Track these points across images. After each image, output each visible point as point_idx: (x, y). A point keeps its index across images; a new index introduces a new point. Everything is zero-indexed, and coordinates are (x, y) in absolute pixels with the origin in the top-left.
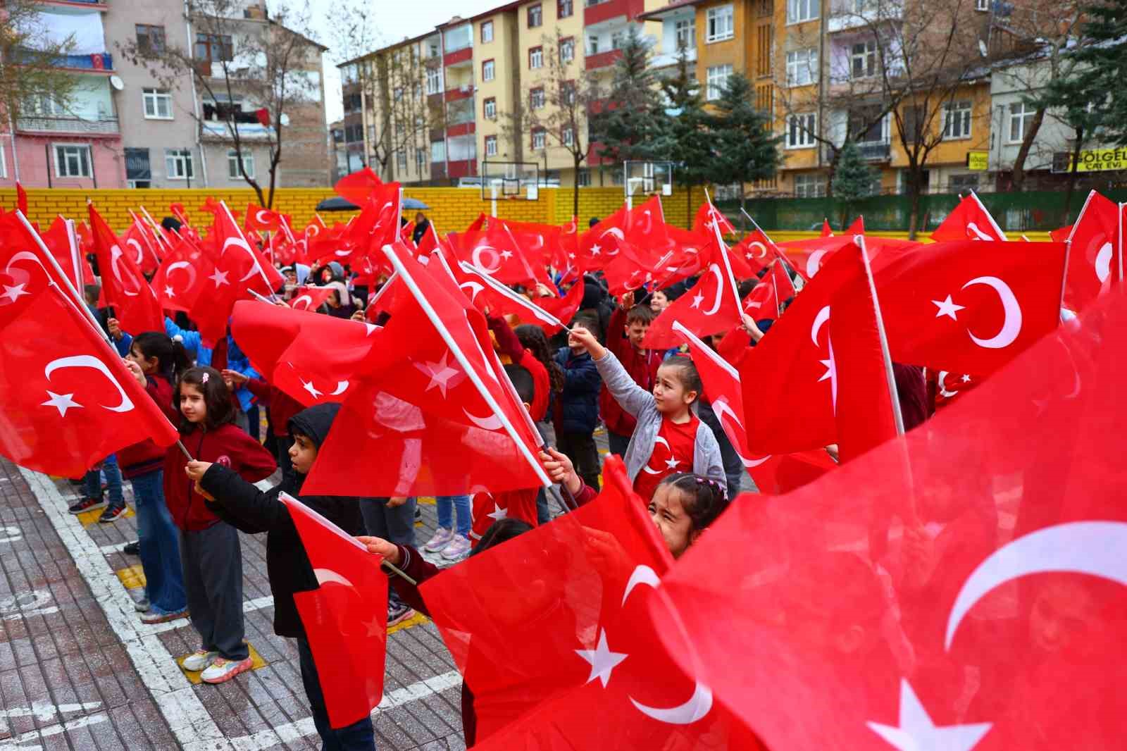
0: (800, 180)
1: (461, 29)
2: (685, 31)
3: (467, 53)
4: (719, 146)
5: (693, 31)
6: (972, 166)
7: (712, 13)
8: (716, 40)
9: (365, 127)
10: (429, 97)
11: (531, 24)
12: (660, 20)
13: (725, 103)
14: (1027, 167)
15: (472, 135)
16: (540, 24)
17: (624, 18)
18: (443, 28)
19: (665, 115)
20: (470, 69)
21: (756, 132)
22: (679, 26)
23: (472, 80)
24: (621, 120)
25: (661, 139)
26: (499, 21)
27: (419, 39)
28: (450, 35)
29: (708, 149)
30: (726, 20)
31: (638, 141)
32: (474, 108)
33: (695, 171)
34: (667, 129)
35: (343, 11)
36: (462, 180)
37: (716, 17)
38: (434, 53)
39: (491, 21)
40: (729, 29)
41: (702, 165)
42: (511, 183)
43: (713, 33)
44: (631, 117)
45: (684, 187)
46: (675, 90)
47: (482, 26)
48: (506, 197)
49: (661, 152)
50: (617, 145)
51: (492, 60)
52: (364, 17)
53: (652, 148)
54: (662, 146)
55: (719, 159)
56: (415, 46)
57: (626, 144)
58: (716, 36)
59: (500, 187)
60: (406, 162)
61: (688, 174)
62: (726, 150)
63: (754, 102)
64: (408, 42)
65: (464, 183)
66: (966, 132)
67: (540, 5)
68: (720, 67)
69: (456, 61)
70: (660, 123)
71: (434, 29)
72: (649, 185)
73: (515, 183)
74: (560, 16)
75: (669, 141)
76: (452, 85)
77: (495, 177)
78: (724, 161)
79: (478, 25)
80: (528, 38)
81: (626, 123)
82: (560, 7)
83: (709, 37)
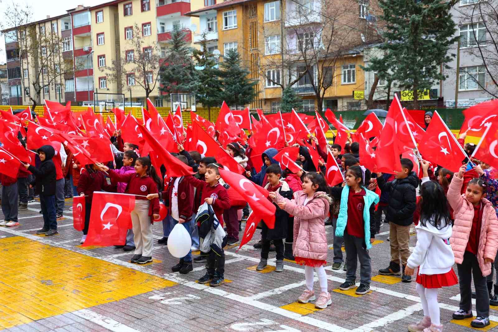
0: (274, 104)
1: (84, 14)
2: (212, 23)
3: (88, 28)
4: (223, 86)
5: (216, 23)
6: (356, 98)
7: (226, 14)
8: (228, 29)
9: (22, 69)
10: (63, 53)
11: (126, 14)
12: (198, 16)
13: (226, 64)
14: (374, 98)
15: (91, 76)
16: (131, 14)
17: (179, 14)
18: (72, 12)
19: (195, 70)
20: (90, 37)
21: (242, 79)
22: (209, 20)
23: (91, 44)
24: (171, 73)
25: (192, 82)
26: (107, 12)
27: (57, 18)
28: (76, 17)
29: (218, 88)
30: (233, 17)
31: (180, 83)
32: (92, 61)
33: (211, 99)
34: (196, 77)
35: (15, 12)
36: (84, 102)
37: (228, 16)
38: (67, 27)
39: (102, 11)
40: (235, 24)
41: (216, 96)
42: (110, 104)
43: (226, 25)
44: (176, 71)
45: (206, 107)
46: (201, 57)
47: (96, 13)
48: (107, 111)
49: (192, 89)
50: (169, 85)
51: (103, 33)
52: (27, 15)
53: (188, 87)
54: (193, 86)
55: (224, 93)
56: (54, 22)
57: (174, 84)
58: (228, 26)
59: (104, 106)
60: (48, 92)
61: (208, 101)
62: (227, 88)
63: (241, 64)
64: (50, 20)
65: (85, 104)
66: (354, 81)
67: (131, 3)
68: (231, 43)
69: (81, 33)
70: (192, 74)
71: (66, 13)
72: (184, 105)
73: (112, 104)
74: (143, 10)
75: (196, 83)
76: (78, 46)
77: (101, 101)
78: (226, 94)
79: (94, 13)
80: (124, 22)
81: (173, 74)
82: (143, 6)
83: (224, 27)
